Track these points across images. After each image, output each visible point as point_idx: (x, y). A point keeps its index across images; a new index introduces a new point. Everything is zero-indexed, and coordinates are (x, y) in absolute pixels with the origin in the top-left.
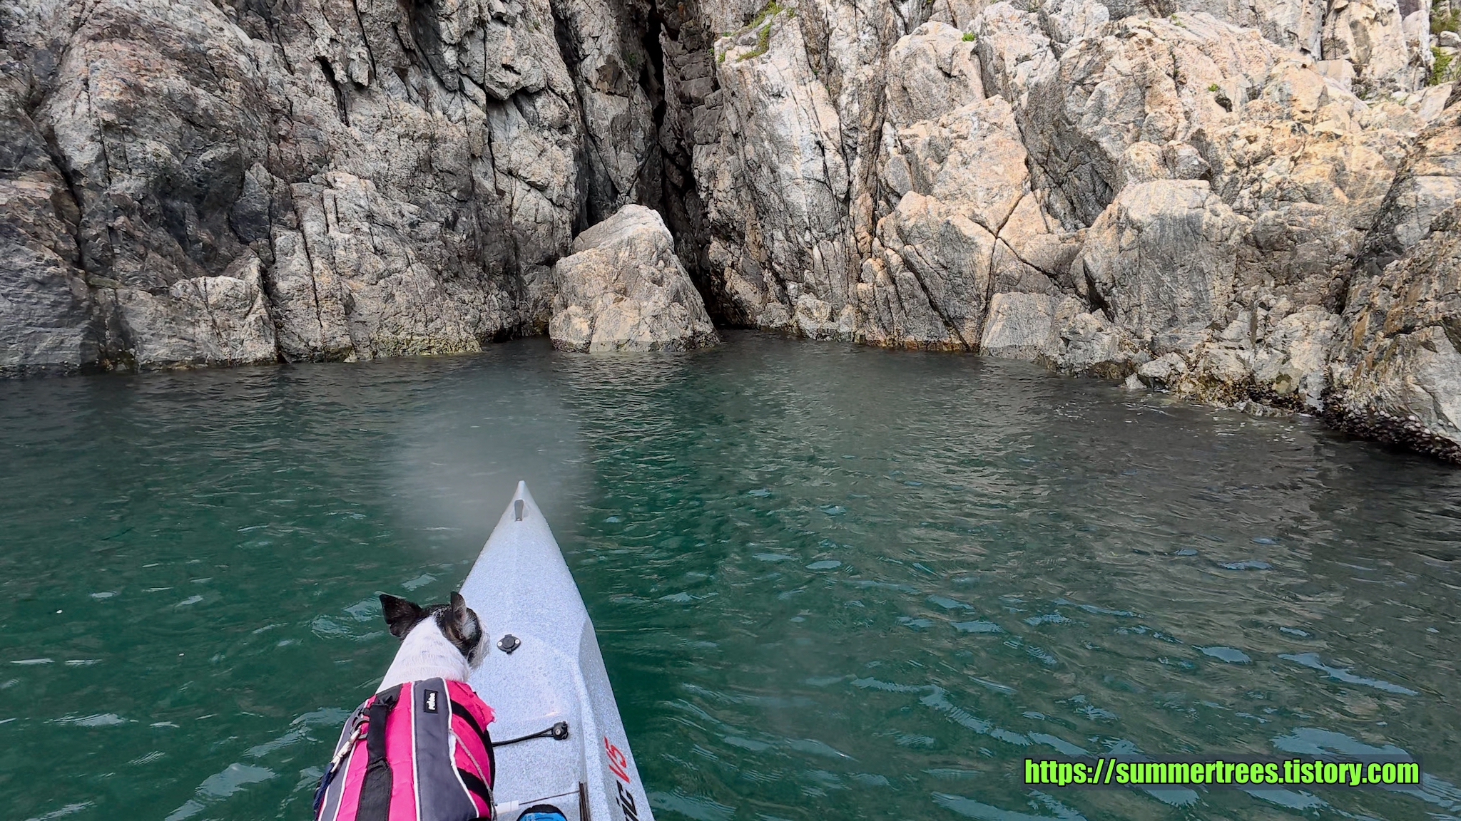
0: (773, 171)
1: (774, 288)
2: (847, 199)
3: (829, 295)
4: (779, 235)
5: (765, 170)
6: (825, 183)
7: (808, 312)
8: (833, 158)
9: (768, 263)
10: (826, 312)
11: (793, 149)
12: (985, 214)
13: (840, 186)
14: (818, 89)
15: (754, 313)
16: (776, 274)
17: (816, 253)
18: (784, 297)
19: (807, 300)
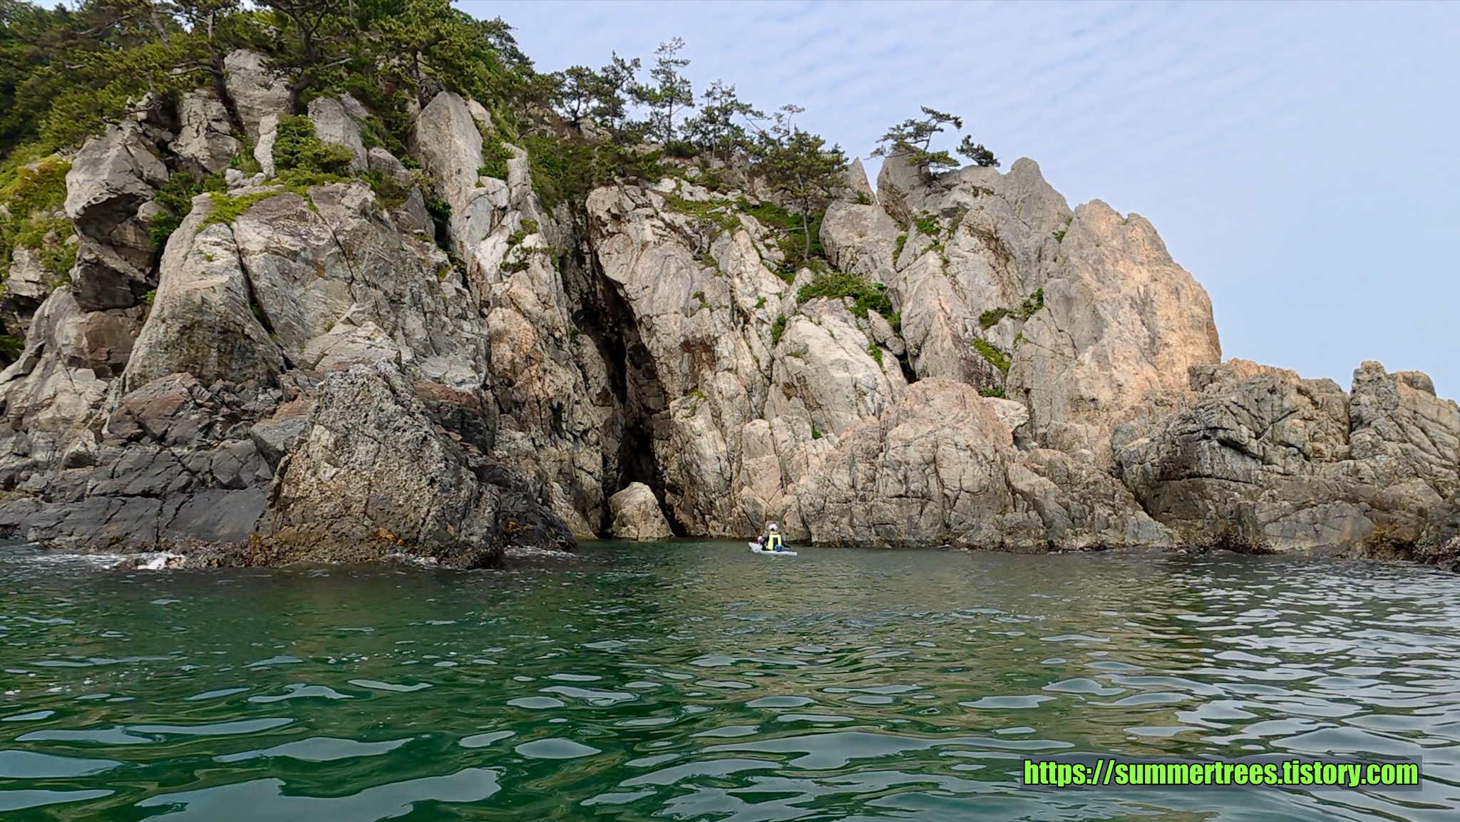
0: (698, 467)
1: (699, 518)
2: (731, 480)
3: (724, 522)
4: (701, 494)
5: (694, 466)
6: (721, 474)
7: (714, 528)
8: (724, 463)
9: (696, 505)
10: (722, 529)
11: (707, 459)
12: (765, 496)
13: (727, 475)
14: (717, 433)
15: (690, 530)
16: (700, 511)
17: (717, 503)
18: (704, 522)
19: (714, 523)
